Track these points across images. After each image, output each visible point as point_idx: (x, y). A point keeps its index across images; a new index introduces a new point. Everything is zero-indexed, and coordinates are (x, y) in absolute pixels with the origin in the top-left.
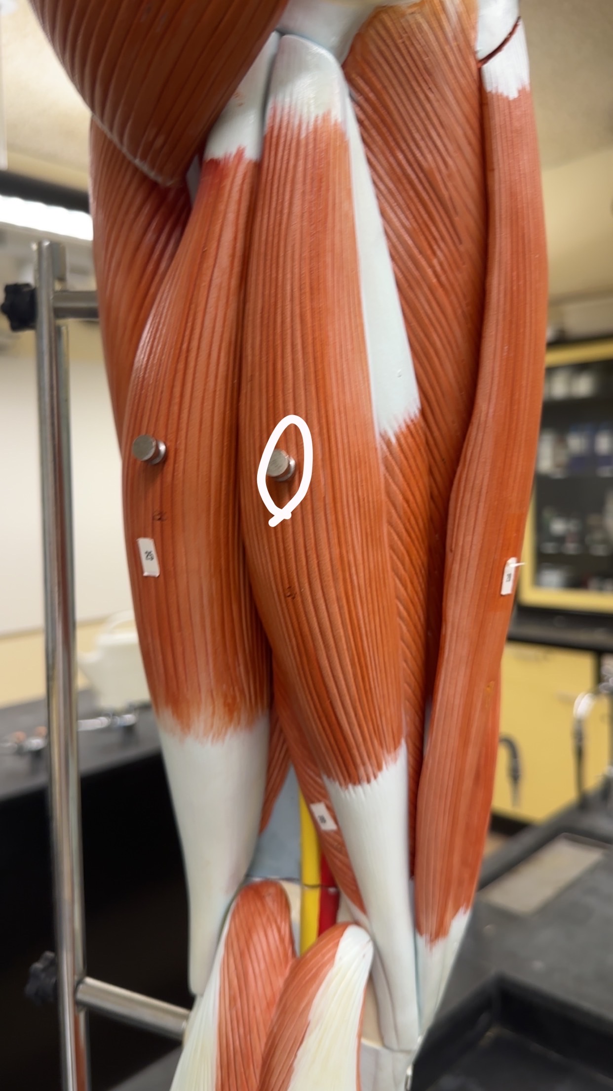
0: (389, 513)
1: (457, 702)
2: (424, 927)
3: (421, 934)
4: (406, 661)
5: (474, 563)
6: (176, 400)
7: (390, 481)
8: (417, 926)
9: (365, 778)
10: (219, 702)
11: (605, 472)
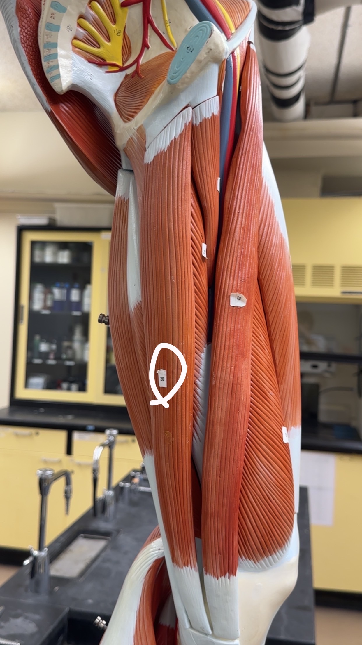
11: (76, 313)
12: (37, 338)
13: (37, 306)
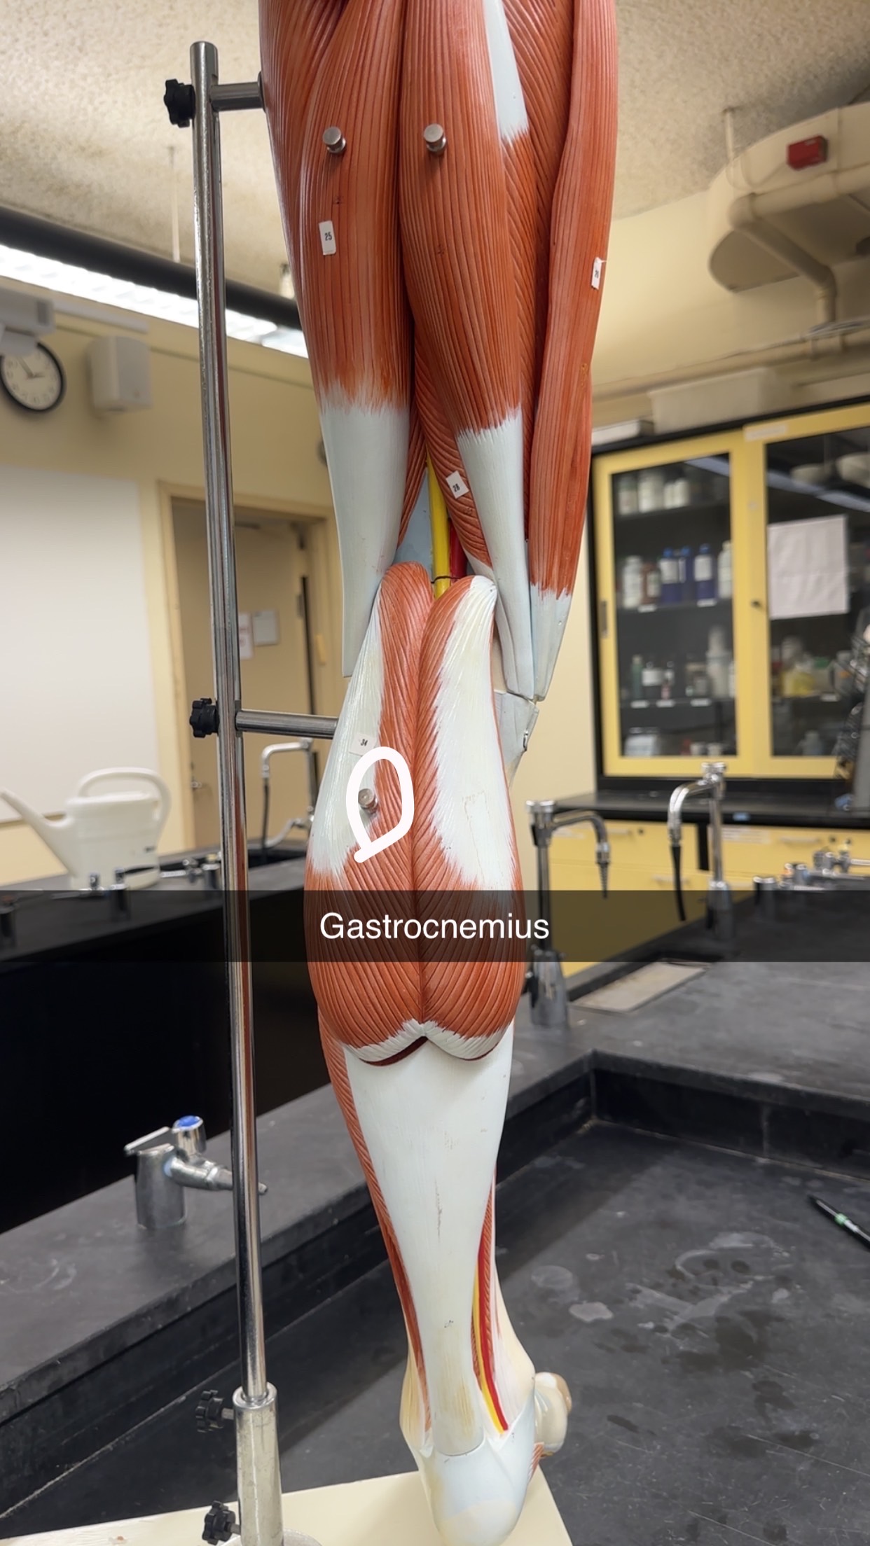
0: (509, 203)
1: (560, 369)
2: (536, 576)
3: (535, 585)
4: (521, 336)
5: (571, 252)
6: (354, 104)
7: (510, 178)
8: (531, 579)
9: (493, 422)
10: (378, 372)
11: (708, 603)
12: (637, 660)
13: (632, 600)
